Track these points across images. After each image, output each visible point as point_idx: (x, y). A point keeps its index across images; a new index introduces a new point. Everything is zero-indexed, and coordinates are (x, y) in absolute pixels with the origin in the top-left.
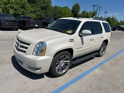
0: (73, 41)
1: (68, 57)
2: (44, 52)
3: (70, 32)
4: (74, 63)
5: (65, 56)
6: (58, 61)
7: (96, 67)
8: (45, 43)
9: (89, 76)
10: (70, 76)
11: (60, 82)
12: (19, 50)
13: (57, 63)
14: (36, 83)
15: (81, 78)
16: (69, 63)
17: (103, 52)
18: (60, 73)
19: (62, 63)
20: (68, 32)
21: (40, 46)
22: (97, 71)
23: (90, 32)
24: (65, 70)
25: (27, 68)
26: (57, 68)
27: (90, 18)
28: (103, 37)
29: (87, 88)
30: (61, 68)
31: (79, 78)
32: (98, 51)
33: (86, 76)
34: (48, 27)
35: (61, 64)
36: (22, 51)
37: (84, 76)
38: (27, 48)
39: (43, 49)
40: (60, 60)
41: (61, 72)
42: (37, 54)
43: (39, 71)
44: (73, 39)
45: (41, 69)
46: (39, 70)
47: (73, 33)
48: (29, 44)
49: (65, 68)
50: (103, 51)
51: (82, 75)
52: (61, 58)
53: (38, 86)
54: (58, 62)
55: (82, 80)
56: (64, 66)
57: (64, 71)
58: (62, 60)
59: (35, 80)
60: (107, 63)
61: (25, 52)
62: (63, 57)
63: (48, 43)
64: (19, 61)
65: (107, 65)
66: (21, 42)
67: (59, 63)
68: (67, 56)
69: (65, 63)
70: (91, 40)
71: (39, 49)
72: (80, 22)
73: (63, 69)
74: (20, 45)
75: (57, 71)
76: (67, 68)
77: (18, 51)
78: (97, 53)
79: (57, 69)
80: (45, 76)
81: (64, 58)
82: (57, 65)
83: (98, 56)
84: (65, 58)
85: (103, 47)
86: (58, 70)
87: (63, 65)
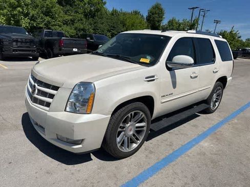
0: (154, 80)
1: (143, 116)
2: (91, 104)
3: (147, 61)
4: (155, 127)
5: (136, 114)
6: (121, 125)
7: (203, 136)
8: (93, 85)
9: (189, 156)
10: (147, 156)
11: (126, 170)
12: (35, 100)
13: (119, 130)
14: (72, 174)
15: (172, 161)
16: (145, 129)
17: (217, 104)
18: (125, 150)
19: (130, 128)
20: (142, 60)
21: (80, 92)
22: (205, 144)
23: (191, 60)
24: (136, 143)
25: (52, 139)
26: (118, 139)
27: (189, 31)
28: (216, 70)
30: (128, 138)
31: (168, 160)
32: (206, 101)
33: (183, 156)
34: (99, 51)
35: (129, 130)
36: (42, 103)
37: (177, 156)
38: (52, 96)
39: (88, 99)
40: (125, 122)
41: (128, 147)
42: (75, 110)
43: (80, 146)
44: (153, 77)
45: (85, 142)
46: (80, 144)
47: (152, 63)
48: (56, 88)
49: (138, 139)
50: (216, 101)
51: (172, 153)
52: (128, 117)
53: (78, 181)
54: (121, 127)
55: (175, 165)
56: (134, 135)
57: (135, 146)
58: (130, 121)
59: (70, 166)
60: (225, 126)
61: (48, 105)
62: (131, 114)
63: (98, 84)
64: (37, 124)
65: (226, 130)
66: (41, 83)
67: (124, 127)
68: (141, 113)
69: (137, 127)
70: (191, 77)
71: (80, 98)
72: (168, 38)
73: (132, 142)
74: (39, 90)
75: (119, 145)
76: (141, 138)
77: (35, 104)
78: (203, 106)
79: (119, 143)
80: (93, 157)
81: (134, 117)
82: (120, 133)
83: (207, 111)
84: (136, 118)
85: (218, 92)
86: (123, 144)
87: (131, 133)
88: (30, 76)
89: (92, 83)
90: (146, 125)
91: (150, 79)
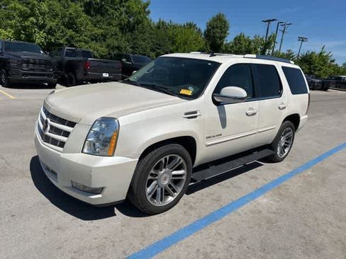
0: (196, 117)
1: (182, 161)
2: (113, 145)
3: (189, 93)
4: (199, 176)
5: (171, 159)
6: (152, 171)
7: (262, 190)
8: (116, 121)
9: (239, 214)
10: (185, 212)
11: (156, 228)
12: (47, 139)
13: (150, 177)
14: (90, 231)
15: (217, 219)
16: (184, 178)
17: (286, 150)
18: (158, 203)
19: (165, 176)
20: (183, 92)
21: (102, 130)
22: (263, 200)
23: (243, 93)
24: (173, 196)
25: (67, 187)
26: (149, 190)
27: (247, 56)
28: (283, 106)
29: (230, 246)
30: (162, 189)
31: (211, 218)
32: (271, 146)
33: (232, 213)
35: (162, 178)
36: (55, 142)
37: (224, 214)
38: (67, 134)
39: (110, 139)
40: (158, 168)
41: (161, 200)
42: (93, 152)
43: (100, 196)
44: (196, 112)
45: (105, 191)
46: (100, 194)
47: (195, 96)
48: (72, 124)
49: (174, 191)
50: (285, 147)
51: (219, 210)
52: (161, 161)
53: (96, 239)
54: (152, 175)
55: (219, 224)
56: (170, 186)
57: (170, 199)
58: (165, 167)
59: (87, 222)
60: (294, 179)
61: (62, 144)
62: (166, 159)
63: (123, 121)
64: (48, 169)
65: (294, 185)
66: (54, 118)
67: (156, 175)
68: (179, 158)
69: (174, 176)
70: (247, 114)
71: (101, 137)
72: (217, 65)
73: (167, 194)
75: (149, 198)
76: (179, 190)
77: (46, 143)
78: (266, 153)
79: (149, 194)
80: (116, 211)
81: (169, 163)
82: (150, 182)
83: (272, 159)
84: (173, 164)
85: (287, 134)
86: (154, 197)
87: (166, 183)
88: (42, 109)
89: (116, 119)
90: (186, 173)
91: (192, 115)
